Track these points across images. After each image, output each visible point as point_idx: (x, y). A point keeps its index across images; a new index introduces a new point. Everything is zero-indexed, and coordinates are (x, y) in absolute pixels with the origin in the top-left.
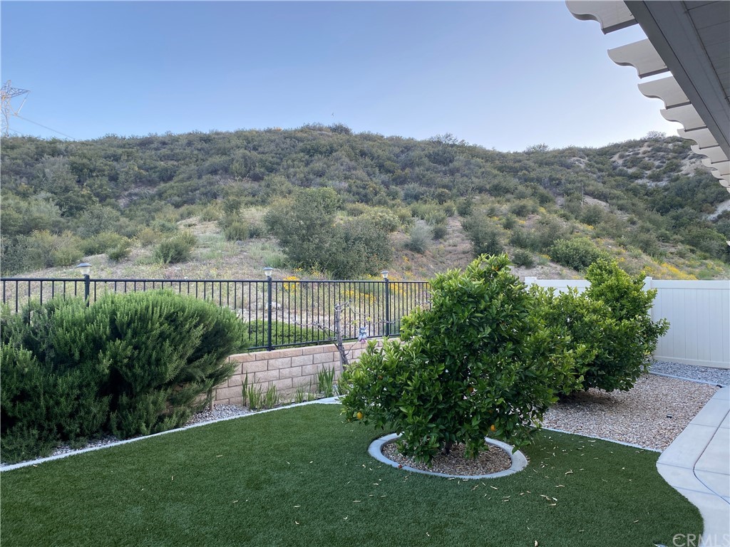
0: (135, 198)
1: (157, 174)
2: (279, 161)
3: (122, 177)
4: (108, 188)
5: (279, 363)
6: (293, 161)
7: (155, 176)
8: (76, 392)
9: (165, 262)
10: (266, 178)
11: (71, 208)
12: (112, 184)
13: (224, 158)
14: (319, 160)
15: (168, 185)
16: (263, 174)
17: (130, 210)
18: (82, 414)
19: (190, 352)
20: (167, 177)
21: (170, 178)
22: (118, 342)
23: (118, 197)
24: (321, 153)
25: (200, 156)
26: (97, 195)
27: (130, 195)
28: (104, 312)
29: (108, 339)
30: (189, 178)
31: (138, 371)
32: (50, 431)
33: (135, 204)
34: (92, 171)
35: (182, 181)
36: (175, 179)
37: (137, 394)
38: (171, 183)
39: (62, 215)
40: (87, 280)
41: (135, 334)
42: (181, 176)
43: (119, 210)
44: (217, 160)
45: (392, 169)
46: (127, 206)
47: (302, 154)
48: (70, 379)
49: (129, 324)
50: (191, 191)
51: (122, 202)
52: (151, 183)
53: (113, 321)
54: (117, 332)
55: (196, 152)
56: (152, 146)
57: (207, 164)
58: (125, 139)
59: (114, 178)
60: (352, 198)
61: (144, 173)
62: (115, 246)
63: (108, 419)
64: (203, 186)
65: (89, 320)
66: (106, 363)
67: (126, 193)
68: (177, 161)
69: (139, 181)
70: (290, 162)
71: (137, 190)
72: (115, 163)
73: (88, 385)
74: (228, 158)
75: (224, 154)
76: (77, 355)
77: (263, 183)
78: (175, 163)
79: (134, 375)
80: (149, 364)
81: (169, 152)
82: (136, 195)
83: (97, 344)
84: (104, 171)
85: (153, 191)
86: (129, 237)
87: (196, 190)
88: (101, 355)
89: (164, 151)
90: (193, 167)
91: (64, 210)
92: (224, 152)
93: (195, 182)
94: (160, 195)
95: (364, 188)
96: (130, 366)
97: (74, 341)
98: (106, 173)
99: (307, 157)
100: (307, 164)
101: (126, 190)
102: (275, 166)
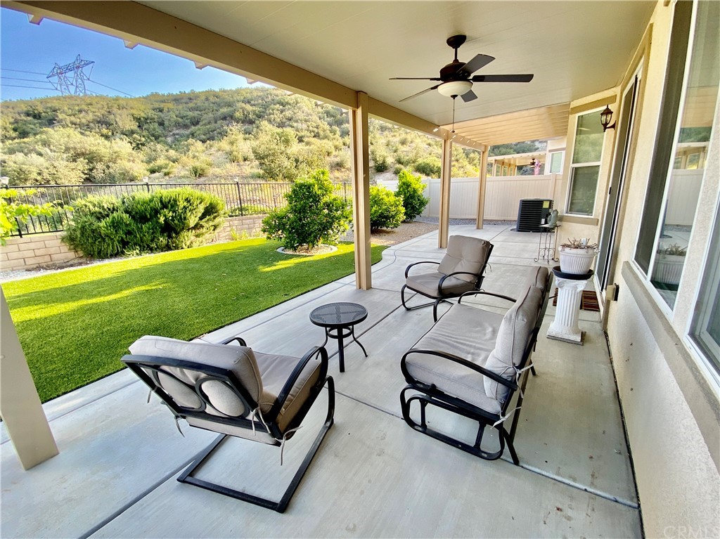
0: (177, 137)
1: (189, 120)
2: (264, 110)
3: (166, 123)
4: (159, 130)
5: (248, 221)
6: (273, 110)
7: (188, 122)
8: (151, 231)
9: (196, 176)
10: (257, 122)
11: (138, 144)
12: (161, 127)
13: (230, 109)
14: (289, 109)
15: (196, 128)
16: (255, 119)
17: (175, 145)
18: (156, 240)
19: (200, 215)
20: (196, 122)
21: (197, 123)
22: (165, 210)
23: (166, 137)
24: (290, 104)
25: (215, 108)
26: (153, 135)
27: (174, 135)
28: (157, 197)
29: (161, 209)
30: (209, 123)
31: (176, 222)
32: (144, 247)
33: (178, 141)
34: (146, 119)
35: (205, 125)
36: (201, 123)
37: (179, 233)
38: (198, 127)
39: (133, 149)
40: (147, 185)
41: (172, 206)
42: (204, 122)
43: (168, 145)
44: (225, 110)
45: (334, 115)
46: (173, 142)
47: (278, 105)
48: (148, 226)
49: (169, 203)
50: (211, 131)
51: (169, 140)
52: (186, 127)
53: (161, 201)
54: (164, 206)
55: (212, 105)
56: (183, 101)
57: (219, 113)
58: (164, 95)
59: (161, 124)
60: (309, 134)
61: (180, 120)
62: (166, 168)
63: (168, 242)
64: (218, 128)
65: (151, 201)
66: (162, 219)
67: (171, 133)
68: (200, 111)
69: (178, 125)
70: (271, 111)
71: (177, 132)
72: (160, 113)
73: (156, 228)
74: (232, 109)
75: (229, 106)
76: (149, 216)
77: (254, 125)
78: (200, 113)
79: (175, 224)
80: (181, 219)
81: (194, 105)
82: (178, 134)
83: (156, 212)
84: (154, 119)
85: (187, 132)
86: (174, 162)
87: (214, 131)
88: (159, 216)
89: (191, 105)
90: (211, 115)
91: (133, 146)
92: (229, 105)
93: (213, 126)
94: (193, 135)
95: (317, 128)
96: (173, 220)
97: (146, 210)
98: (156, 120)
99: (281, 107)
100: (282, 112)
101: (170, 131)
102: (262, 114)
